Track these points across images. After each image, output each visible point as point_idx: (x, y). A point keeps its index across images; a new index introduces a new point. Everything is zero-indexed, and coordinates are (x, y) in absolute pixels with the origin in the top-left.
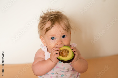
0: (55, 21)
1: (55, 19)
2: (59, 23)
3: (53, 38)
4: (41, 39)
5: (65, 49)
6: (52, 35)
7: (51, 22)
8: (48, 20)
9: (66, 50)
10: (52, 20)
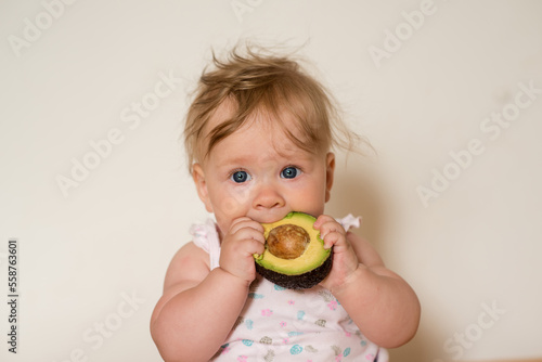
0: (255, 95)
1: (256, 89)
2: (273, 106)
3: (240, 176)
4: (196, 180)
5: (290, 225)
6: (236, 161)
7: (239, 99)
8: (229, 93)
9: (295, 228)
10: (246, 91)
